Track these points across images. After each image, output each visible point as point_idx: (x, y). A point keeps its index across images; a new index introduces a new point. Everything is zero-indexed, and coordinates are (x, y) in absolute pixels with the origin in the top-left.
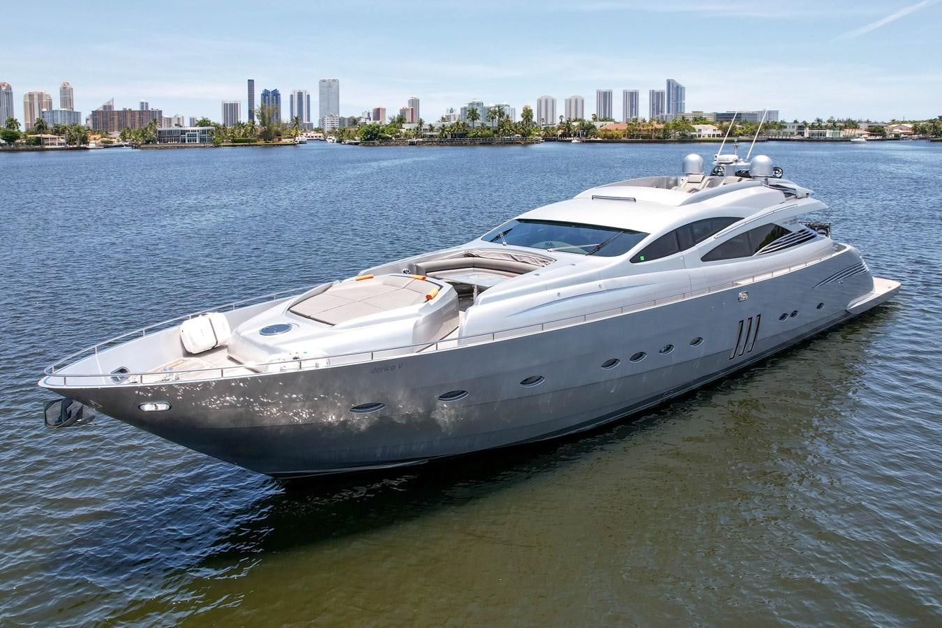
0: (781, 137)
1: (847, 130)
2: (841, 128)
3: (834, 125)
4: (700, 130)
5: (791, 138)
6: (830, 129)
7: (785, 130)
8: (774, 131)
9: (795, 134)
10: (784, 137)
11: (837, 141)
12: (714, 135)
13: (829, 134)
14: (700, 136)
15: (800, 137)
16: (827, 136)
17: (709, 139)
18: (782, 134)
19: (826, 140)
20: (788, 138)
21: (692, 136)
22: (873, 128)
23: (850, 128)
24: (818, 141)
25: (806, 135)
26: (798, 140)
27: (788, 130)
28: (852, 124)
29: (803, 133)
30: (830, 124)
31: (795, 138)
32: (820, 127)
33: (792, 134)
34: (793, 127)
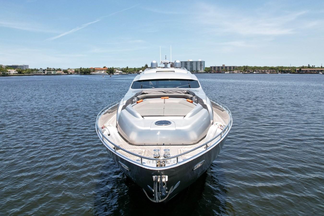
0: (38, 74)
1: (58, 71)
2: (56, 71)
3: (54, 70)
4: (10, 71)
5: (41, 74)
6: (53, 71)
7: (39, 71)
8: (35, 72)
9: (42, 73)
10: (39, 74)
11: (55, 75)
12: (15, 73)
13: (53, 72)
14: (10, 74)
15: (44, 74)
16: (52, 73)
17: (13, 75)
18: (38, 73)
19: (52, 75)
20: (40, 74)
21: (7, 74)
22: (65, 71)
23: (59, 71)
24: (50, 75)
25: (46, 73)
26: (44, 75)
27: (40, 71)
28: (60, 70)
29: (45, 72)
30: (53, 69)
31: (42, 74)
32: (50, 70)
33: (41, 73)
34: (41, 70)
